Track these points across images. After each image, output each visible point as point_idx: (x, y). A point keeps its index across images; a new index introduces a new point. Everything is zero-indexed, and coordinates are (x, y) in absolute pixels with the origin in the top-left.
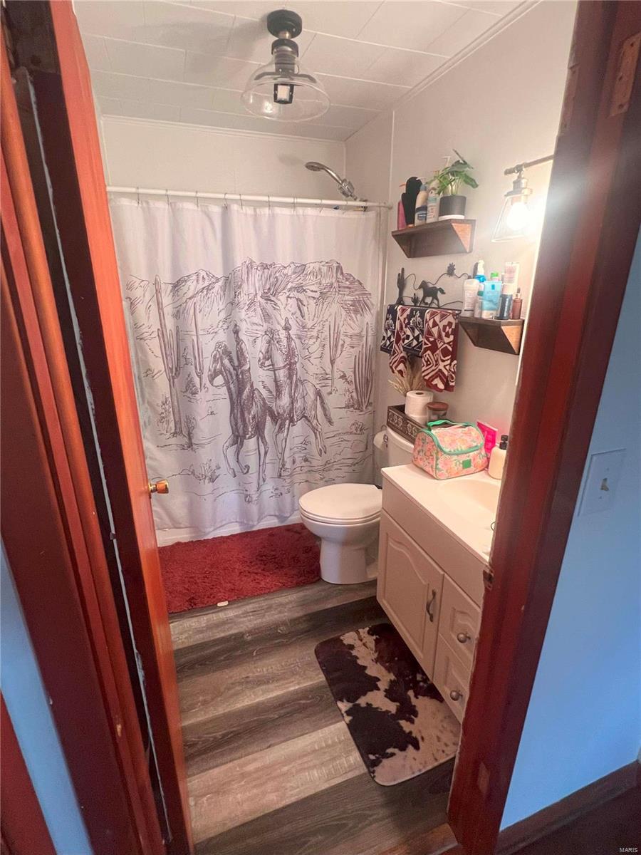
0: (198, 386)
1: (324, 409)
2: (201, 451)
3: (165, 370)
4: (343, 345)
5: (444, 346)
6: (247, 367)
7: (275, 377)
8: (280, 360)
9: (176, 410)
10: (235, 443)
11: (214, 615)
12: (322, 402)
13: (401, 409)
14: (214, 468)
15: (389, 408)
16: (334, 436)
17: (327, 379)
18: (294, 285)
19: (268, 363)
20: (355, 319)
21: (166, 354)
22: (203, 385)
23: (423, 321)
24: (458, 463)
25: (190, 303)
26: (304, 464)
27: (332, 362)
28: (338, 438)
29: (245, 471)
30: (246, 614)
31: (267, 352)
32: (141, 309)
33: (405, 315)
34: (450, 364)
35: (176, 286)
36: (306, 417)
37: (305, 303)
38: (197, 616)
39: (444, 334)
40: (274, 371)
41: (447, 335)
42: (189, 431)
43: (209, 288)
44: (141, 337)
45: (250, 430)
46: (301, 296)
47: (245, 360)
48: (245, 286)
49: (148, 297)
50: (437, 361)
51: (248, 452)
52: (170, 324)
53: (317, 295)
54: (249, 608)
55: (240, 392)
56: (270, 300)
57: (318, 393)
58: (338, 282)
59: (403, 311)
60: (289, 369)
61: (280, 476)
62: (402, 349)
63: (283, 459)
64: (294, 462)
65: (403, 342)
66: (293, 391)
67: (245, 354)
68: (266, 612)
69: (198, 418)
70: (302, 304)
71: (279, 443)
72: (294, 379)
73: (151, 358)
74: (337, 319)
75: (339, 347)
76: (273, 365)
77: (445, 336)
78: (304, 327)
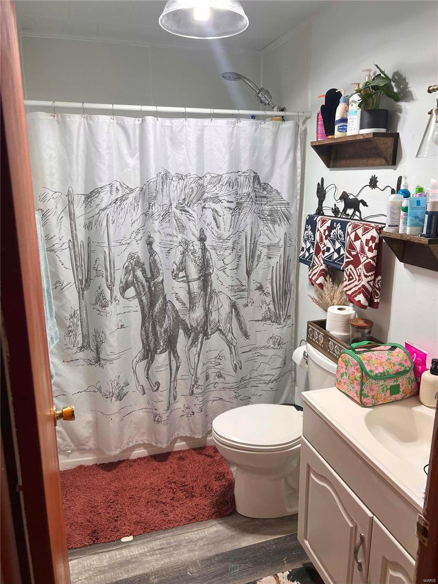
0: (109, 298)
1: (240, 322)
2: (108, 366)
3: (75, 282)
4: (259, 256)
5: (367, 261)
6: (160, 279)
7: (189, 289)
8: (193, 272)
9: (85, 324)
10: (145, 357)
11: (117, 552)
12: (238, 315)
13: (322, 324)
14: (122, 384)
15: (309, 323)
16: (250, 351)
17: (243, 291)
18: (209, 196)
19: (181, 274)
20: (272, 229)
21: (76, 265)
22: (114, 297)
23: (344, 234)
24: (385, 388)
25: (103, 215)
26: (217, 380)
27: (249, 273)
28: (254, 352)
29: (155, 389)
30: (152, 552)
31: (181, 263)
32: (53, 219)
33: (325, 227)
34: (374, 280)
35: (90, 197)
36: (220, 330)
37: (221, 213)
38: (98, 553)
39: (366, 248)
40: (188, 282)
41: (370, 250)
42: (97, 345)
43: (123, 199)
44: (51, 249)
45: (162, 344)
46: (217, 207)
47: (158, 272)
48: (159, 197)
49: (60, 209)
50: (359, 276)
51: (158, 367)
52: (81, 235)
53: (233, 206)
54: (156, 544)
55: (152, 304)
56: (185, 211)
57: (234, 306)
58: (255, 191)
59: (324, 222)
60: (204, 281)
61: (192, 393)
62: (322, 262)
63: (196, 374)
64: (207, 378)
65: (324, 255)
66: (207, 304)
67: (159, 265)
68: (174, 549)
69: (107, 333)
70: (218, 215)
71: (192, 359)
72: (209, 290)
73: (62, 269)
74: (254, 229)
75: (256, 258)
76: (187, 277)
77: (368, 251)
78: (219, 238)
